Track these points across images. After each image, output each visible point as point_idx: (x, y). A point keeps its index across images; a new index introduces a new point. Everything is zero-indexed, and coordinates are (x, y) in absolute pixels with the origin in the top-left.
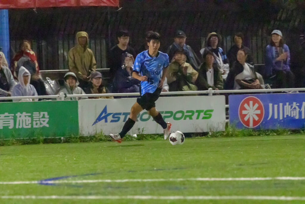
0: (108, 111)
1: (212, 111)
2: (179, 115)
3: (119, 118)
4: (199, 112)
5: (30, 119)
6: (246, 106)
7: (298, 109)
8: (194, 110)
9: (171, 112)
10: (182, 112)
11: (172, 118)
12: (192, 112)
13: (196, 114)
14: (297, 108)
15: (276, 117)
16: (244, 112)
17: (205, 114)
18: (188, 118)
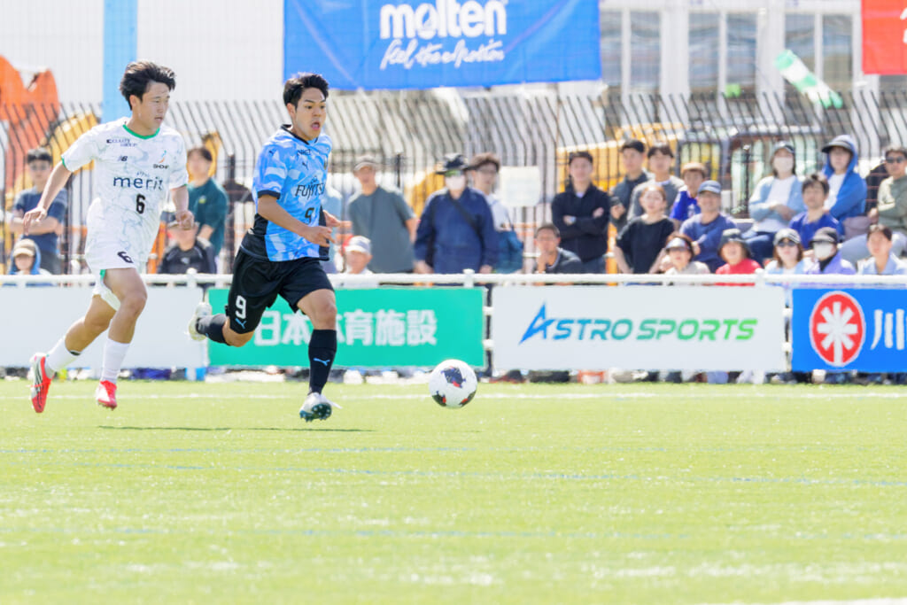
3: (569, 331)
5: (401, 324)
6: (826, 313)
16: (821, 328)
17: (741, 328)
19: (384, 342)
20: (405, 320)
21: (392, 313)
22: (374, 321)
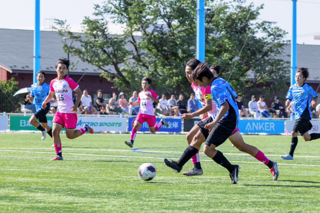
0: (82, 121)
1: (121, 123)
2: (109, 124)
4: (117, 123)
8: (115, 122)
9: (106, 123)
10: (110, 123)
11: (106, 126)
12: (114, 123)
13: (115, 124)
15: (146, 127)
18: (112, 127)
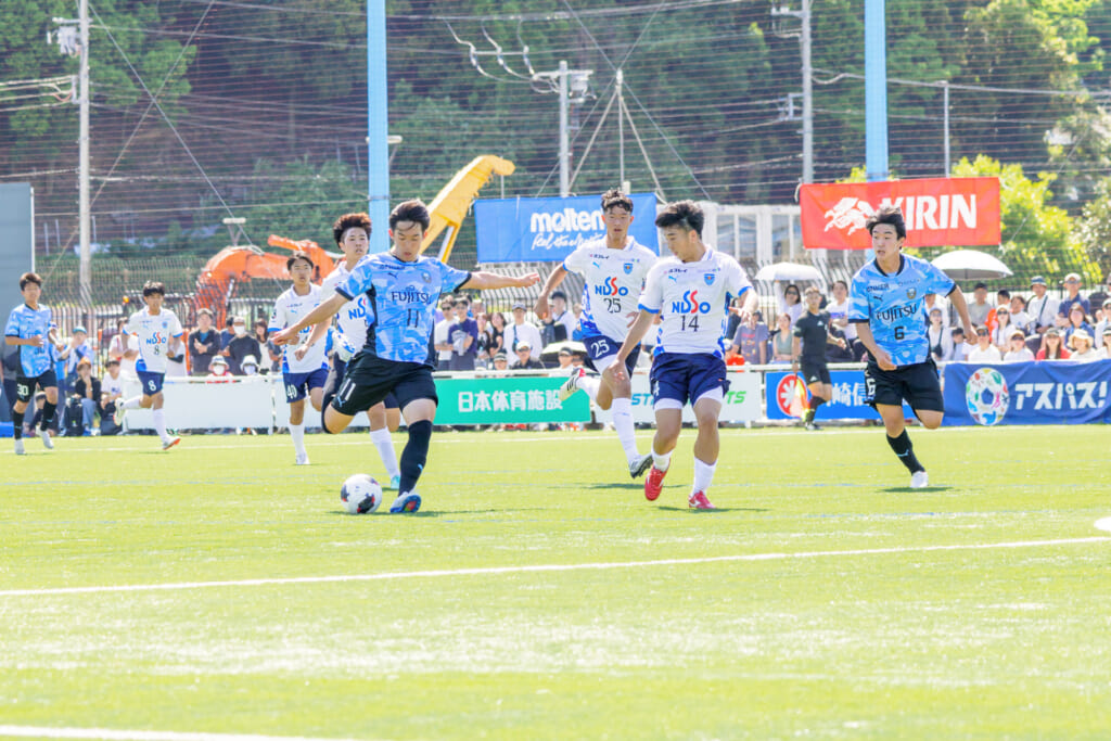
3: (639, 400)
5: (542, 398)
6: (785, 386)
7: (849, 393)
14: (848, 391)
16: (783, 395)
17: (738, 397)
19: (533, 408)
20: (544, 396)
21: (537, 392)
22: (527, 397)
